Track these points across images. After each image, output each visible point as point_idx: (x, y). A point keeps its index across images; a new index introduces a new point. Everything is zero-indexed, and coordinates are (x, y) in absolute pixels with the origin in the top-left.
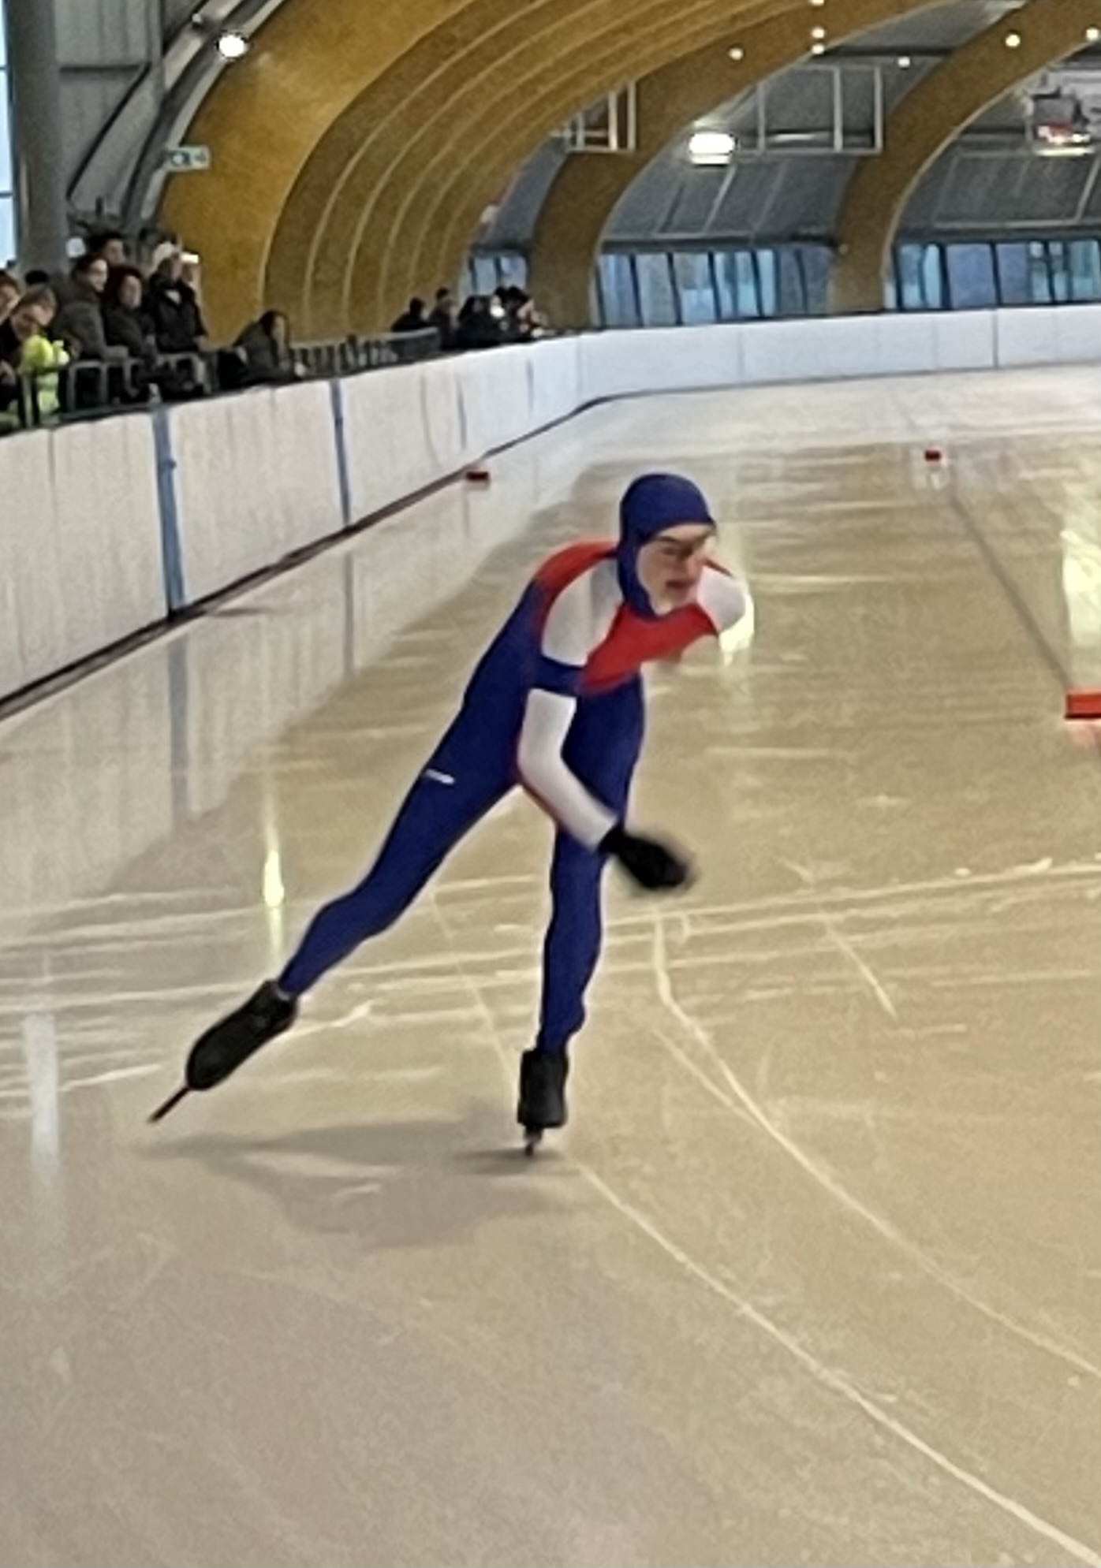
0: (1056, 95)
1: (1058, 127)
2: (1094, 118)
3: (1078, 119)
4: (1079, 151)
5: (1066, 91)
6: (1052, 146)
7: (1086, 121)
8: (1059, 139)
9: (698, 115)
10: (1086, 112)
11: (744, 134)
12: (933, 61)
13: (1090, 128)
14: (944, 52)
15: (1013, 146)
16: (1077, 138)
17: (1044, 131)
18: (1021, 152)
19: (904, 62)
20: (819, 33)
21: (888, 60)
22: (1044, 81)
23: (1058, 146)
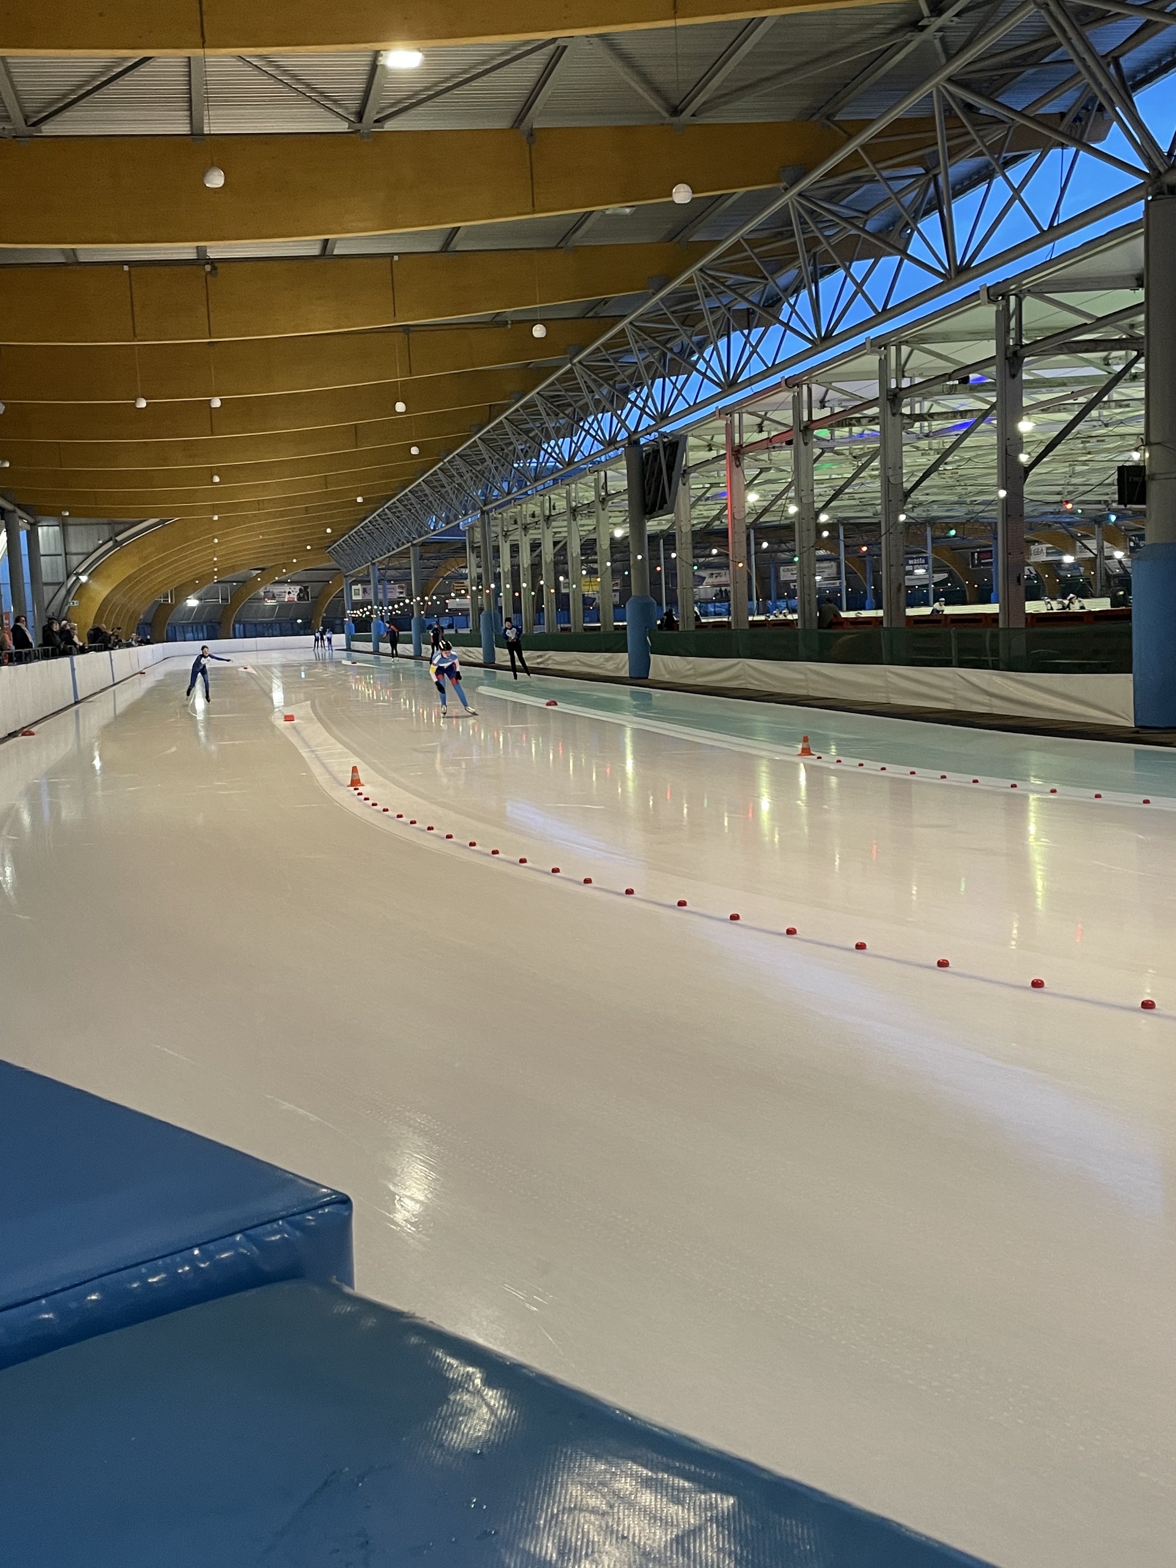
1: (269, 599)
2: (277, 596)
3: (273, 597)
8: (269, 601)
9: (189, 596)
11: (200, 599)
12: (241, 584)
13: (276, 599)
14: (244, 582)
15: (259, 603)
16: (273, 601)
17: (266, 600)
18: (261, 604)
19: (235, 584)
20: (216, 577)
21: (231, 584)
22: (266, 589)
23: (270, 603)
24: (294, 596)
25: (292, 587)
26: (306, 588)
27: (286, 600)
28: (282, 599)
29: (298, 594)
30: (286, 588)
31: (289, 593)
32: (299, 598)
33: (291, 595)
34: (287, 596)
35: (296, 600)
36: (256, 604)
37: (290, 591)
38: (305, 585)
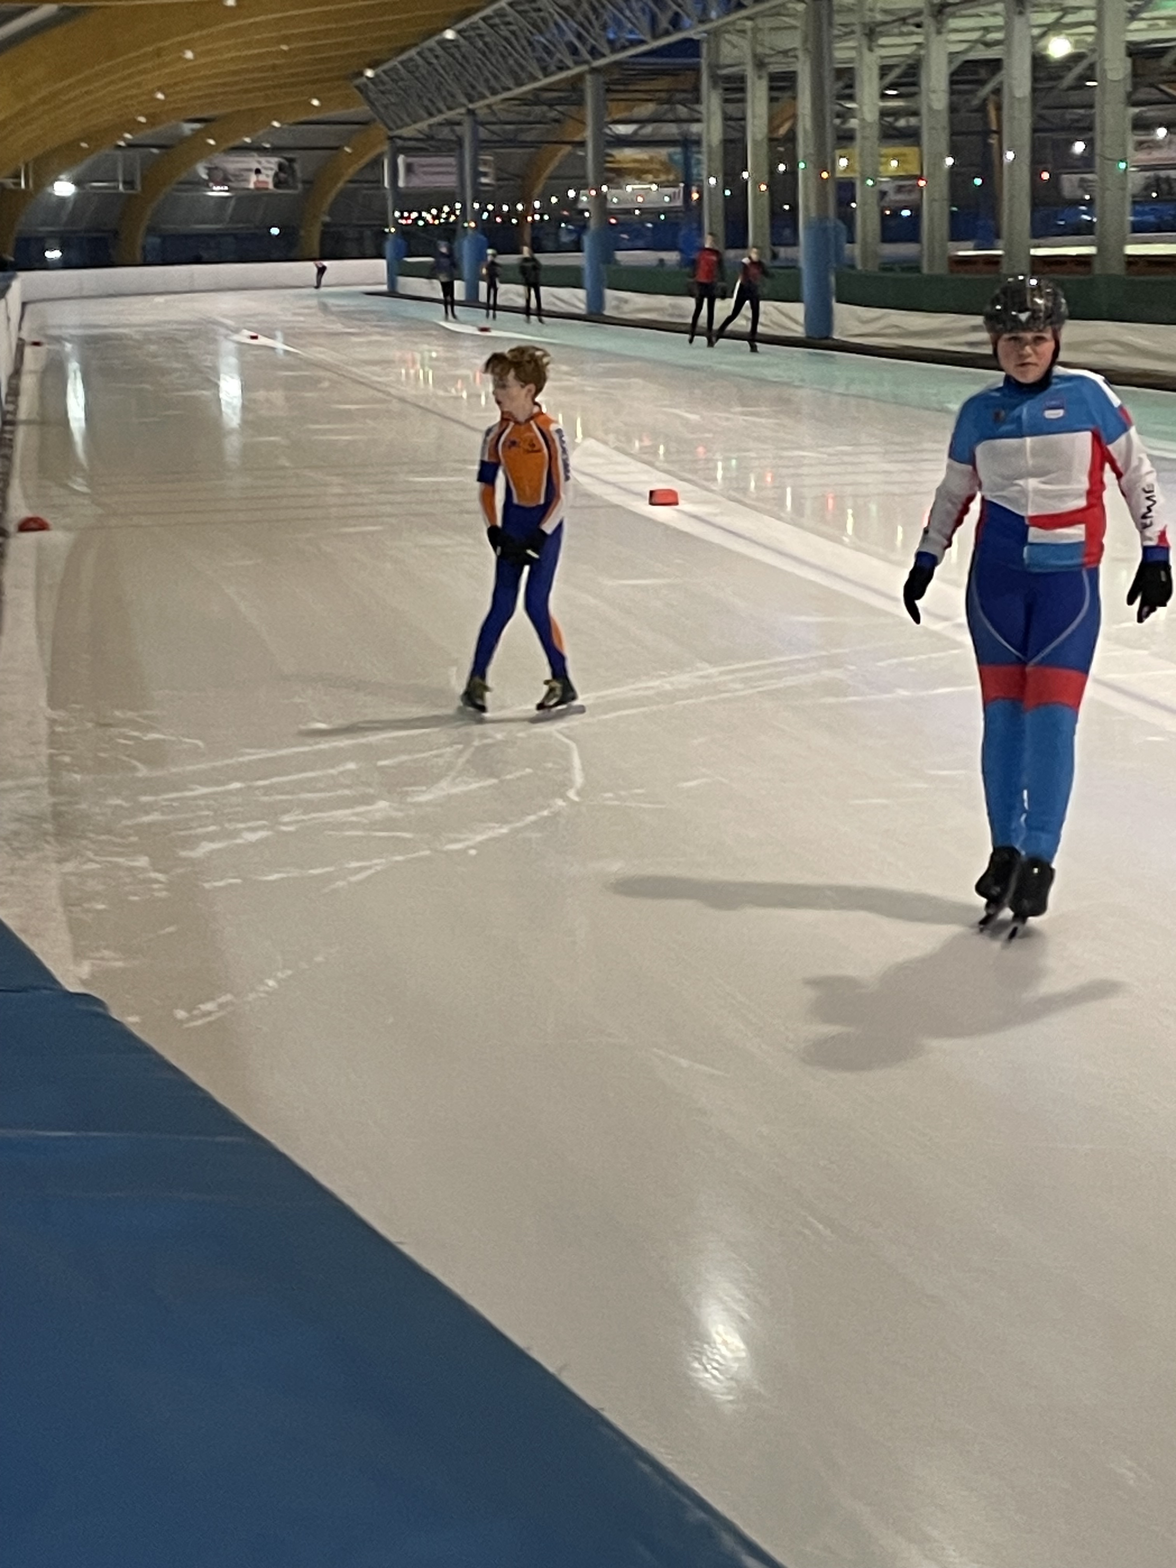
0: (216, 168)
1: (217, 184)
2: (232, 178)
3: (224, 181)
4: (227, 194)
5: (220, 166)
6: (213, 191)
7: (230, 181)
8: (218, 188)
9: (60, 173)
10: (229, 176)
11: (77, 183)
12: (164, 150)
13: (230, 184)
14: (167, 147)
15: (198, 190)
16: (226, 188)
17: (211, 184)
18: (199, 194)
19: (149, 151)
20: (127, 135)
21: (146, 150)
22: (211, 162)
23: (218, 191)
24: (267, 179)
25: (263, 160)
26: (291, 161)
27: (252, 186)
28: (243, 185)
29: (276, 175)
30: (252, 161)
31: (258, 171)
32: (278, 184)
33: (262, 177)
34: (253, 178)
35: (271, 186)
36: (190, 194)
37: (259, 166)
38: (290, 155)
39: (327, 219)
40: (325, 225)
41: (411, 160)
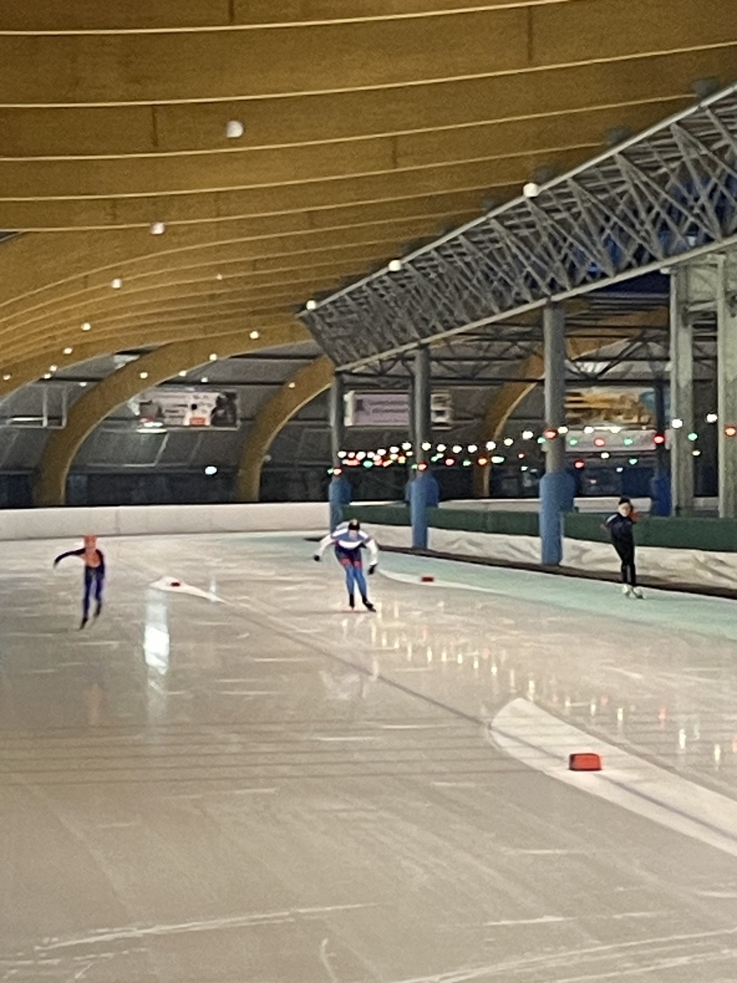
0: (150, 403)
4: (160, 431)
5: (154, 401)
10: (163, 411)
12: (92, 384)
14: (98, 380)
15: (126, 427)
18: (130, 430)
19: (83, 384)
20: (53, 368)
24: (205, 415)
26: (231, 396)
27: (187, 423)
28: (178, 422)
29: (214, 411)
30: (188, 396)
31: (194, 407)
32: (215, 421)
33: (198, 413)
34: (189, 415)
35: (208, 423)
36: (120, 430)
37: (197, 402)
38: (231, 390)
39: (268, 458)
40: (266, 465)
41: (360, 397)
